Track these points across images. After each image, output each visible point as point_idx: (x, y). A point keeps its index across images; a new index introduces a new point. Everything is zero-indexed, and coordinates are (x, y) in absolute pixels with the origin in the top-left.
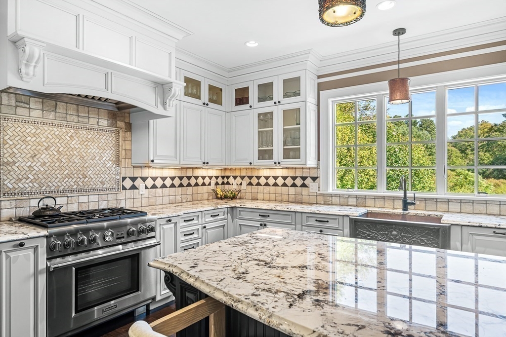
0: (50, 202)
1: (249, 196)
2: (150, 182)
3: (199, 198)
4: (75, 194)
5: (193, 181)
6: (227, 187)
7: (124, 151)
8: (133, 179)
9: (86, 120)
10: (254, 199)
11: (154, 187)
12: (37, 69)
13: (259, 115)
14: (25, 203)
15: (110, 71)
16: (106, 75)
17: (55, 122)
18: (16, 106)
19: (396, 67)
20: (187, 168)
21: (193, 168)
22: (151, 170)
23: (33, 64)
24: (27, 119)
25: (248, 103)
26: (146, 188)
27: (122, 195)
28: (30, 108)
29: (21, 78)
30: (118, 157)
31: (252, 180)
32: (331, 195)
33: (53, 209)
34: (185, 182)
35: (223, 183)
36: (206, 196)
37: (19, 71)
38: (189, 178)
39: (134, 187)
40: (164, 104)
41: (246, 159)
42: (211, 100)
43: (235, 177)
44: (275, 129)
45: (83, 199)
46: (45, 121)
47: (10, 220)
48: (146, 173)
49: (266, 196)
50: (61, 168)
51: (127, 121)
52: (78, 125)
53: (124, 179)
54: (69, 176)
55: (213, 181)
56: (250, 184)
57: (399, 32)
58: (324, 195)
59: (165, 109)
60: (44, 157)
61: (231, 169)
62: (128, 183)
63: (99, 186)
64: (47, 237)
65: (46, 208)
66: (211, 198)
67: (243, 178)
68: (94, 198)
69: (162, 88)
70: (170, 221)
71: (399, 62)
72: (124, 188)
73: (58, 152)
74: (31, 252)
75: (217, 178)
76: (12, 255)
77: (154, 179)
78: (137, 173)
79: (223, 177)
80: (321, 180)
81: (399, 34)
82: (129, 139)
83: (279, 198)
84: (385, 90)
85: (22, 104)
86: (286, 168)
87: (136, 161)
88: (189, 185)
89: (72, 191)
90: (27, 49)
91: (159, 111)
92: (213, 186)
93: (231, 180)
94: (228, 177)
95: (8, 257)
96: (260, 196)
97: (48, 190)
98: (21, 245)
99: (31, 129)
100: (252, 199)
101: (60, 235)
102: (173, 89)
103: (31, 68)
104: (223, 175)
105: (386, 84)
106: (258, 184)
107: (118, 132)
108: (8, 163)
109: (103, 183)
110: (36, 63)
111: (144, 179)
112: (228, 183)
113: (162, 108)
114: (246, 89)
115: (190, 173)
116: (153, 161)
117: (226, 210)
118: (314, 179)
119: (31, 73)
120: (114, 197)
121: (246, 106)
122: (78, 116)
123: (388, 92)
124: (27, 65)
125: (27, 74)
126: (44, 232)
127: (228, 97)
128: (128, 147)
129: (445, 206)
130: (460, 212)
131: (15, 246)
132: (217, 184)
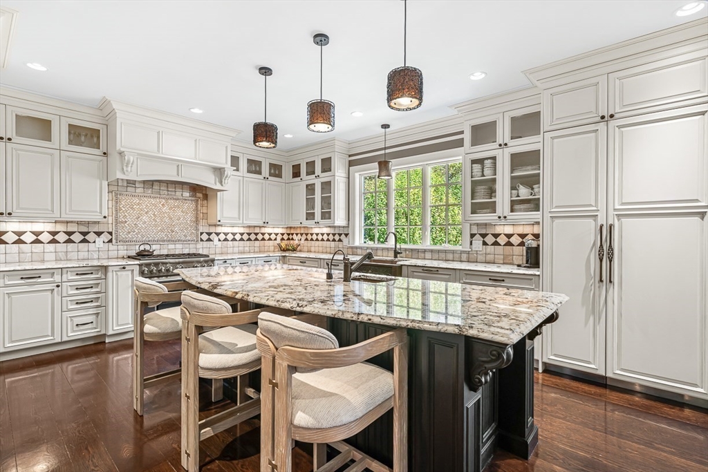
0: (147, 247)
1: (306, 249)
2: (222, 237)
3: (266, 250)
4: (166, 243)
5: (260, 237)
6: (292, 242)
7: (201, 214)
8: (209, 234)
9: (174, 193)
10: (309, 251)
11: (226, 240)
12: (133, 168)
13: (307, 186)
14: (133, 248)
15: (180, 164)
16: (178, 166)
17: (152, 195)
18: (127, 187)
19: (383, 152)
20: (255, 227)
21: (260, 227)
22: (223, 228)
23: (130, 165)
24: (134, 194)
25: (300, 176)
26: (219, 240)
27: (200, 245)
28: (135, 187)
29: (124, 173)
30: (197, 218)
31: (308, 236)
32: (357, 248)
33: (148, 251)
34: (253, 237)
35: (288, 239)
36: (272, 249)
37: (123, 169)
38: (256, 234)
39: (209, 240)
40: (221, 183)
41: (298, 220)
42: (271, 175)
43: (297, 234)
44: (316, 196)
45: (172, 246)
46: (146, 195)
47: (123, 258)
48: (219, 230)
49: (317, 249)
50: (156, 226)
51: (204, 192)
52: (168, 197)
53: (202, 234)
54: (161, 231)
55: (279, 237)
56: (307, 239)
57: (385, 126)
58: (352, 248)
59: (222, 185)
60: (145, 218)
61: (294, 228)
62: (205, 237)
63: (183, 238)
64: (139, 265)
65: (145, 250)
66: (277, 250)
67: (302, 234)
68: (179, 246)
69: (219, 172)
70: (226, 262)
71: (385, 148)
72: (202, 240)
73: (154, 215)
74: (130, 273)
75: (283, 234)
76: (119, 273)
77: (226, 234)
78: (212, 230)
79: (288, 234)
80: (350, 235)
81: (385, 128)
82: (206, 205)
83: (325, 251)
84: (376, 169)
85: (131, 185)
86: (329, 227)
87: (211, 221)
88: (256, 239)
89: (164, 241)
90: (126, 158)
91: (218, 187)
92: (279, 241)
93: (295, 236)
94: (292, 234)
95: (117, 274)
96: (313, 249)
97: (147, 239)
98: (124, 268)
99: (136, 200)
100: (308, 252)
101: (148, 265)
102: (226, 173)
103: (130, 168)
104: (288, 232)
105: (376, 164)
106: (312, 240)
107: (198, 200)
108: (122, 222)
109: (185, 236)
110: (132, 164)
111: (218, 234)
112: (292, 239)
113: (220, 185)
114: (314, 162)
115: (257, 230)
116: (219, 221)
117: (278, 258)
118: (346, 235)
119: (129, 170)
120: (194, 246)
121: (298, 179)
122: (168, 191)
123: (378, 170)
124: (127, 166)
125: (127, 171)
126: (137, 262)
127: (287, 172)
128: (205, 211)
129: (423, 255)
130: (432, 259)
131: (120, 268)
132: (283, 239)
